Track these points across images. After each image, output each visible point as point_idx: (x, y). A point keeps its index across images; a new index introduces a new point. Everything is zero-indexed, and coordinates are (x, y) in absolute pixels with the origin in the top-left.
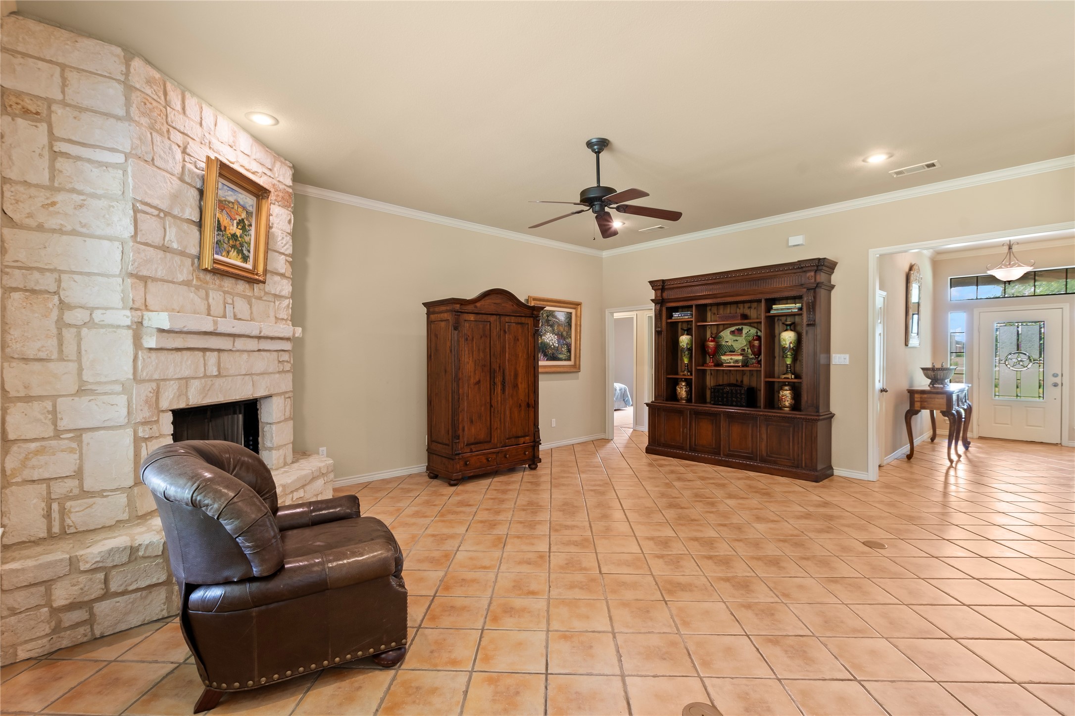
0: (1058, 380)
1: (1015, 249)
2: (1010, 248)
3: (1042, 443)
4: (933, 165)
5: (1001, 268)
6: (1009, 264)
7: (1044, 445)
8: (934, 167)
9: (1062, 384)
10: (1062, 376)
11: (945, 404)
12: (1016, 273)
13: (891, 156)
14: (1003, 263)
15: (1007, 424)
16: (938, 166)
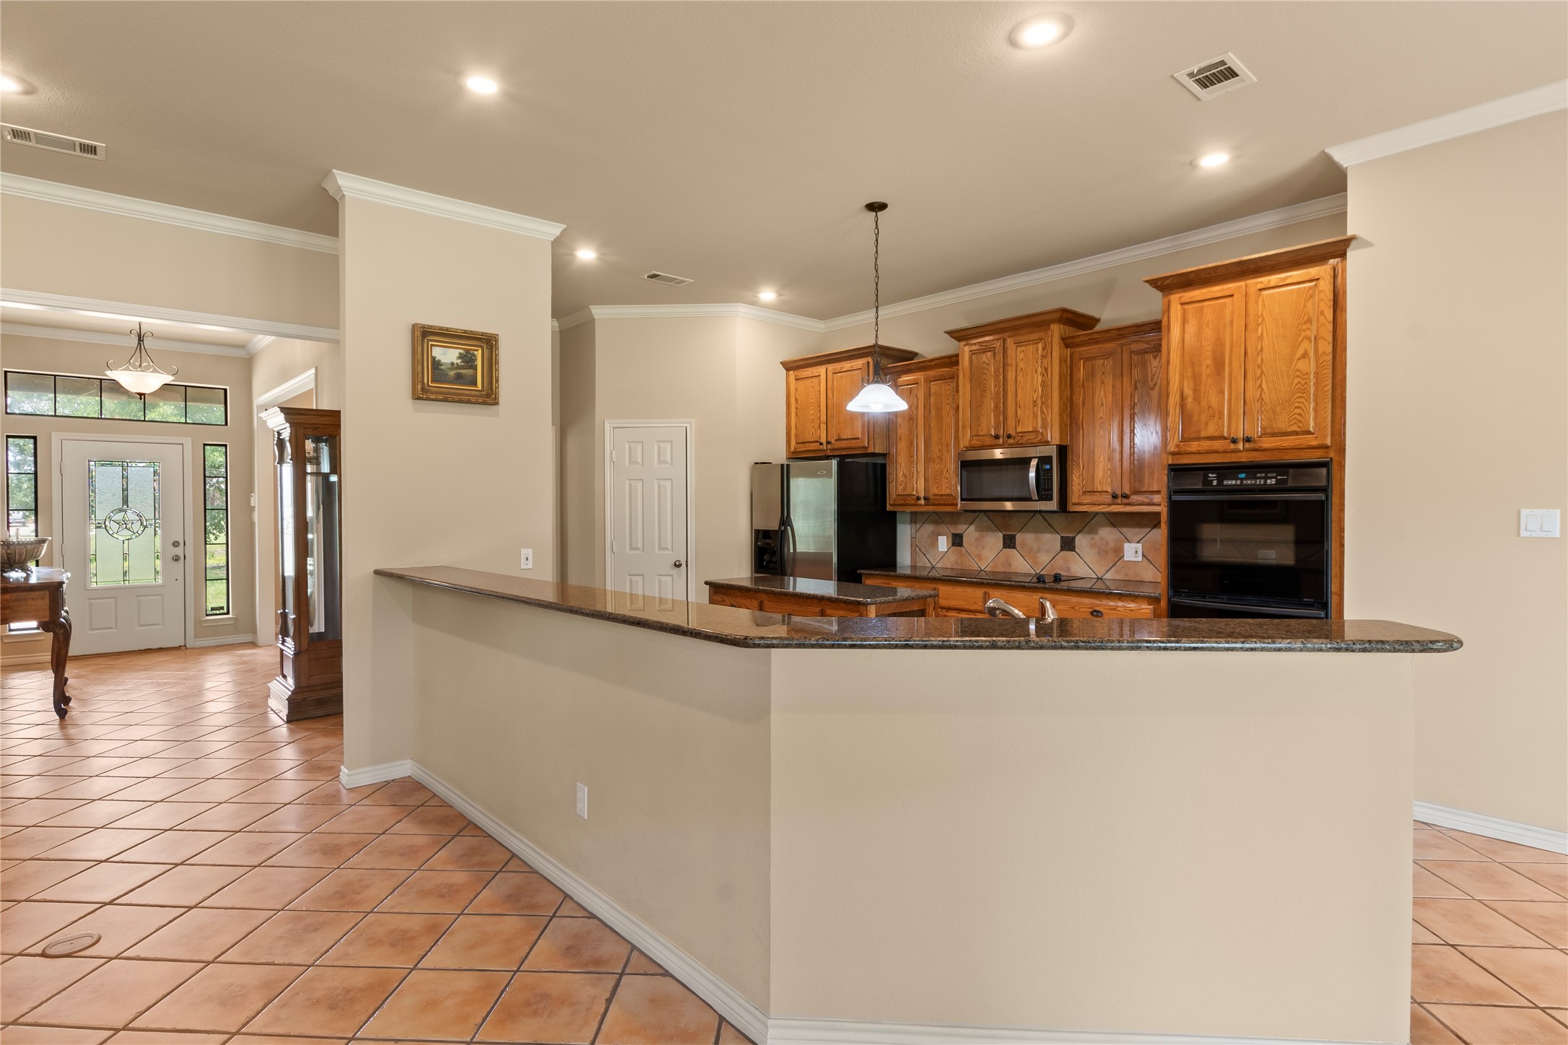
0: (179, 551)
1: (148, 343)
2: (140, 338)
3: (160, 649)
4: (93, 150)
5: (127, 369)
6: (140, 365)
7: (165, 652)
8: (93, 156)
9: (185, 556)
10: (185, 545)
11: (47, 608)
12: (150, 381)
13: (30, 91)
14: (131, 361)
15: (112, 628)
16: (101, 155)
